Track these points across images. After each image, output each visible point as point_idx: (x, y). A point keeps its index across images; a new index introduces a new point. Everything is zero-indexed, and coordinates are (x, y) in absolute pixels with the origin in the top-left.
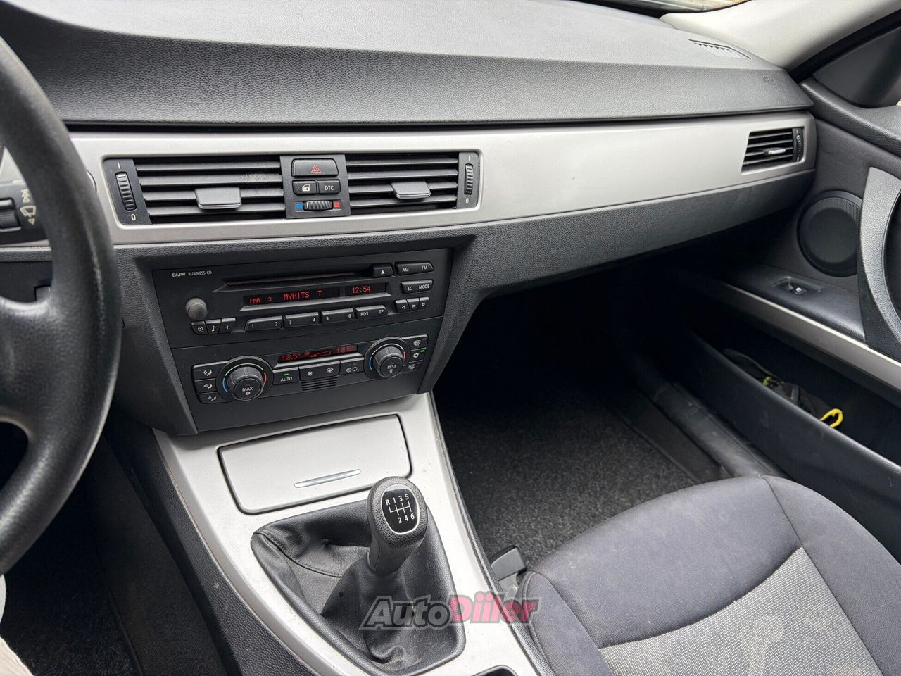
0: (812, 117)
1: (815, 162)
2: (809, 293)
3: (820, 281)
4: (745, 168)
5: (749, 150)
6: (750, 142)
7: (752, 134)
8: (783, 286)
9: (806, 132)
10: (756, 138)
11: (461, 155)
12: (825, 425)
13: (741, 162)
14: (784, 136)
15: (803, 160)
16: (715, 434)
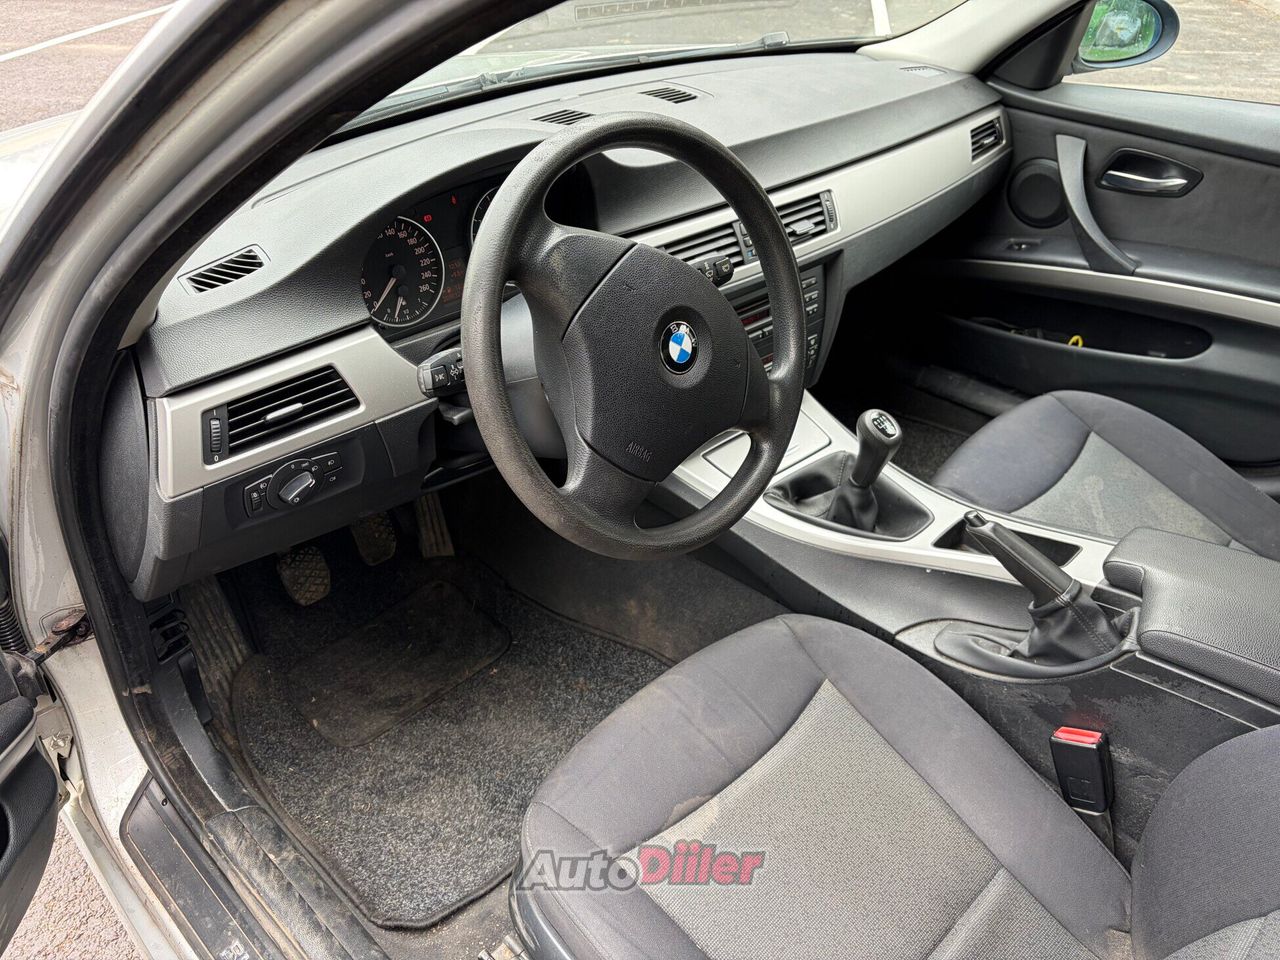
0: (1002, 107)
1: (1011, 143)
2: (1032, 247)
3: (1038, 235)
4: (974, 158)
5: (973, 144)
6: (973, 137)
7: (972, 131)
8: (1010, 247)
9: (1002, 120)
10: (975, 133)
11: (821, 196)
12: (1074, 347)
13: (970, 154)
14: (990, 125)
15: (1004, 142)
16: (982, 394)
